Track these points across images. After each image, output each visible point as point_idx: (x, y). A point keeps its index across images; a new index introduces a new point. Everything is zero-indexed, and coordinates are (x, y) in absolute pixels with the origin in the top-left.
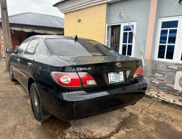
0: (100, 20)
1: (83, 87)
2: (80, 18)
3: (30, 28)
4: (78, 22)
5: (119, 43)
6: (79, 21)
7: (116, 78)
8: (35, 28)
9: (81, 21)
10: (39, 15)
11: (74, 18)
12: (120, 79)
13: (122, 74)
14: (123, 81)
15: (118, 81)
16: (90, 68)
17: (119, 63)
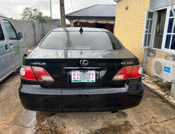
0: (144, 5)
1: (38, 81)
2: (128, 6)
3: (93, 19)
4: (125, 9)
5: (162, 32)
6: (127, 8)
7: (82, 77)
8: (98, 19)
9: (129, 8)
10: (107, 6)
11: (123, 5)
12: (89, 79)
13: (93, 74)
14: (95, 81)
15: (86, 81)
16: (45, 64)
17: (85, 60)
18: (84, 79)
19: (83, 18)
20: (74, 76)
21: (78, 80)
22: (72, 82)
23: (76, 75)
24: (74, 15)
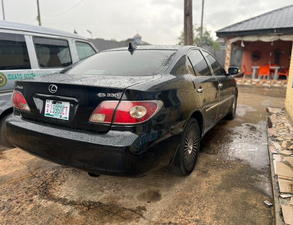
7: (55, 111)
12: (62, 114)
13: (67, 107)
14: (68, 119)
15: (58, 117)
16: (22, 88)
17: (53, 85)
18: (57, 114)
19: (248, 33)
20: (48, 108)
21: (51, 114)
22: (45, 115)
23: (50, 106)
24: (232, 30)
